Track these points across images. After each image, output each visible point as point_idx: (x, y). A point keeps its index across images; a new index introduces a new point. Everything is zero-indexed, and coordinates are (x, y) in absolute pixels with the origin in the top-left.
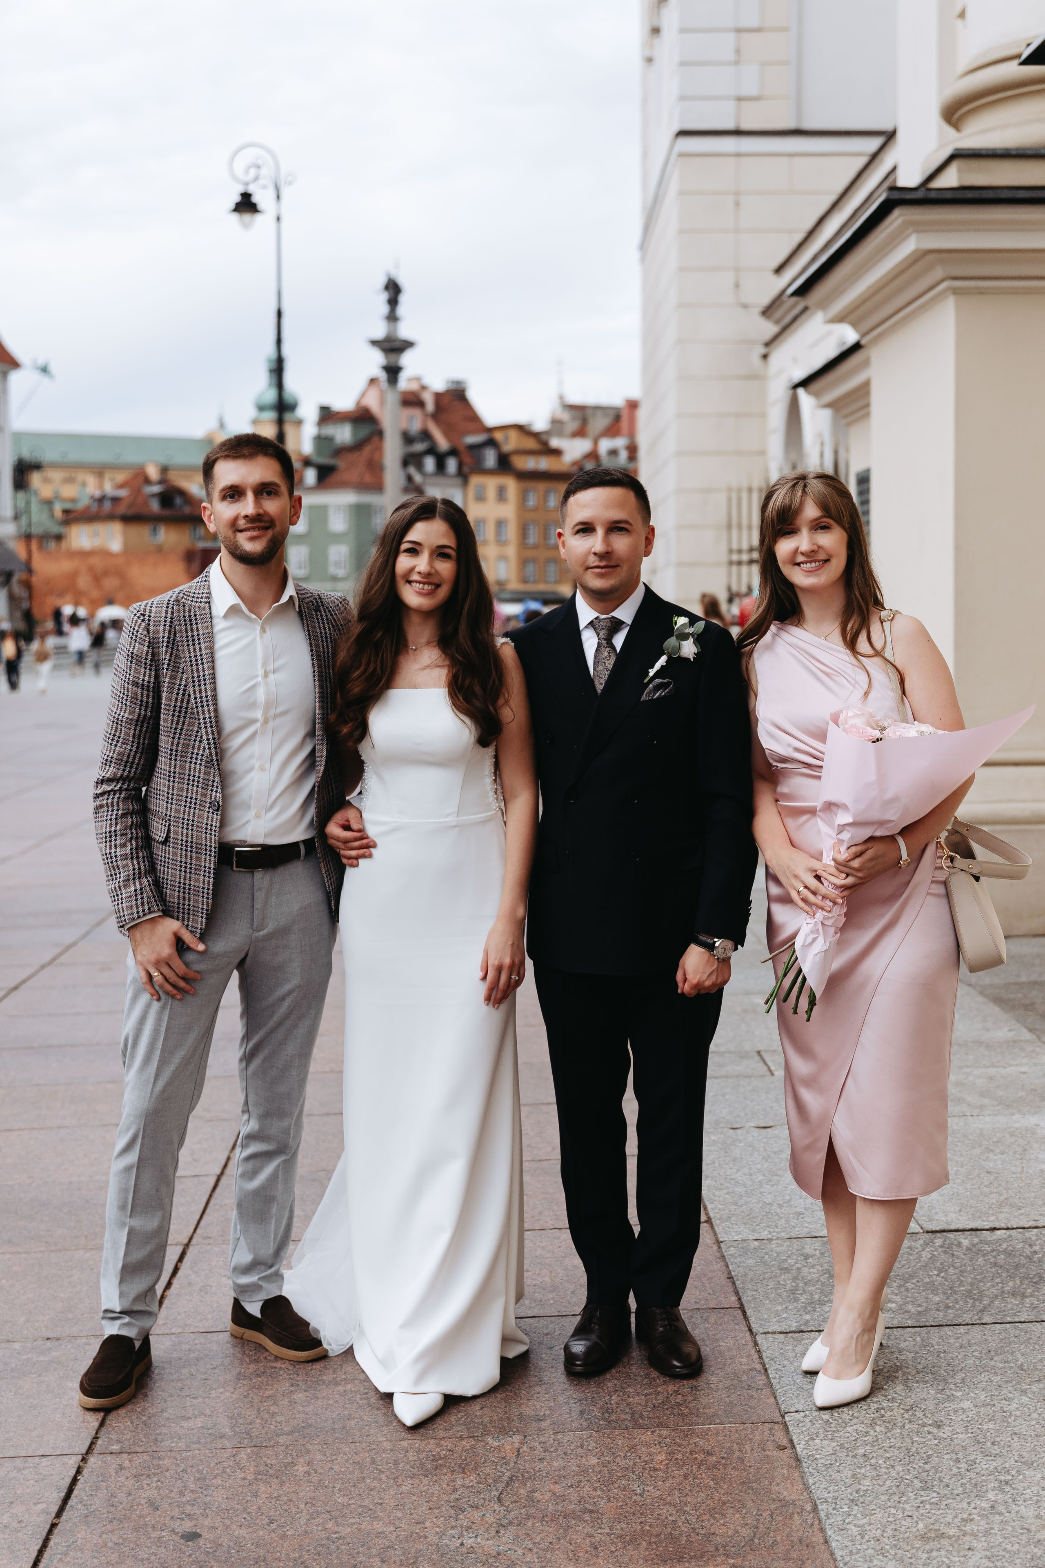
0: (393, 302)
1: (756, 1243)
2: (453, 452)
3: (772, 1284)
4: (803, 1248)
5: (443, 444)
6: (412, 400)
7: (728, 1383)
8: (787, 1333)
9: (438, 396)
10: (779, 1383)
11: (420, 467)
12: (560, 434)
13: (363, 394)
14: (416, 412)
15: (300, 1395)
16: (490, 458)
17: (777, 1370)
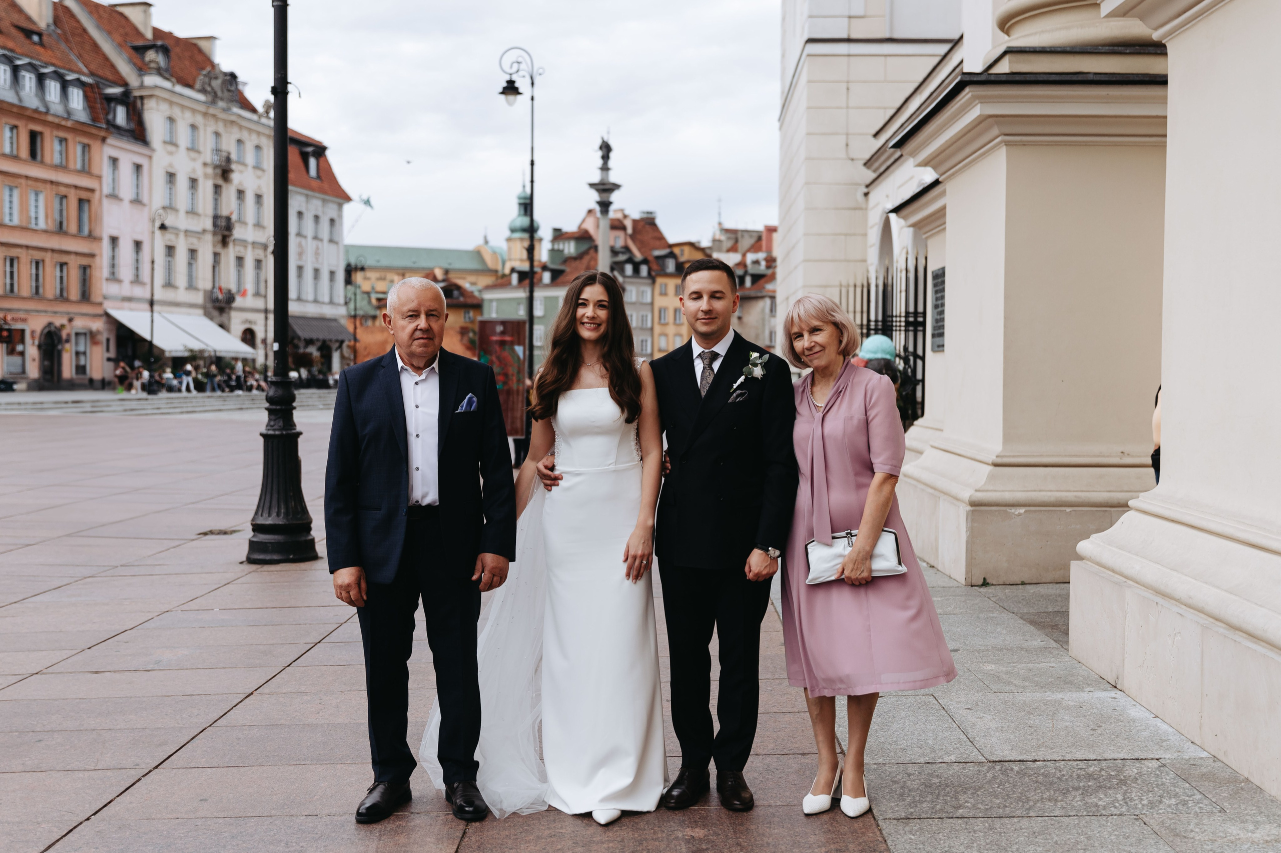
0: (606, 158)
1: (875, 766)
2: (645, 261)
3: (887, 790)
4: (907, 769)
5: (638, 256)
6: (617, 226)
7: (860, 848)
8: (899, 819)
9: (635, 222)
10: (895, 848)
11: (622, 271)
12: (719, 250)
13: (584, 221)
14: (620, 234)
15: (580, 849)
16: (671, 266)
17: (893, 840)
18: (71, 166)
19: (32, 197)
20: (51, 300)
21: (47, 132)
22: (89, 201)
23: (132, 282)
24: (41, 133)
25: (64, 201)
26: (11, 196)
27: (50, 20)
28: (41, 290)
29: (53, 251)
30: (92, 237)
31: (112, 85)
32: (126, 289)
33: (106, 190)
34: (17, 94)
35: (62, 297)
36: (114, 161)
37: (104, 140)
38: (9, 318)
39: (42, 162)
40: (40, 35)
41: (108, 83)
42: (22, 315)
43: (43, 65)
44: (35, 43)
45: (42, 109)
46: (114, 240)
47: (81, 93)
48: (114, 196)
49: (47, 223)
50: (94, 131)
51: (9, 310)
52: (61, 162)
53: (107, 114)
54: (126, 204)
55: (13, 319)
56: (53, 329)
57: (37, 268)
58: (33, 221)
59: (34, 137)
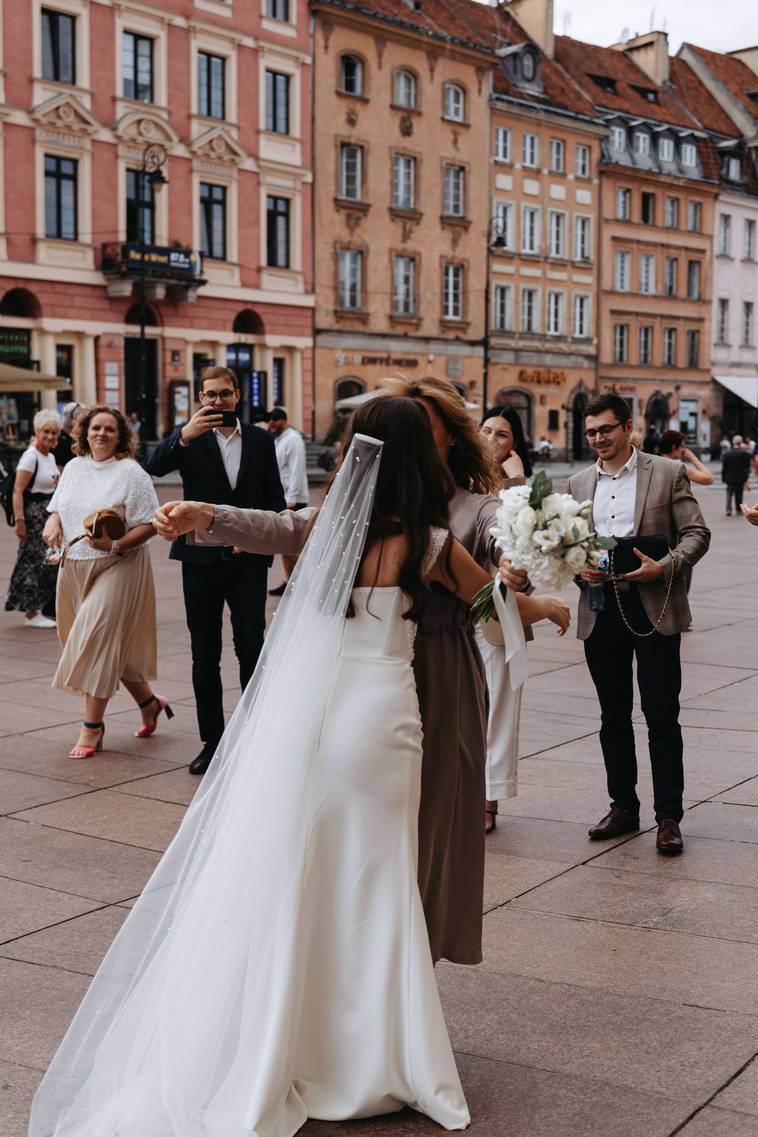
18: (683, 227)
19: (643, 262)
20: (658, 368)
21: (659, 193)
22: (699, 263)
23: (741, 347)
24: (653, 195)
25: (675, 264)
26: (623, 262)
27: (666, 77)
28: (649, 358)
29: (662, 317)
30: (703, 301)
31: (727, 137)
32: (735, 354)
33: (717, 250)
34: (631, 156)
35: (670, 365)
36: (726, 218)
37: (716, 197)
38: (618, 387)
39: (654, 225)
40: (655, 92)
41: (722, 136)
42: (630, 384)
43: (657, 123)
44: (650, 102)
45: (655, 170)
46: (724, 303)
47: (694, 149)
48: (725, 256)
49: (656, 288)
50: (706, 188)
51: (618, 379)
52: (673, 224)
53: (721, 168)
54: (737, 263)
55: (622, 388)
56: (660, 397)
57: (646, 336)
58: (644, 287)
59: (647, 199)
